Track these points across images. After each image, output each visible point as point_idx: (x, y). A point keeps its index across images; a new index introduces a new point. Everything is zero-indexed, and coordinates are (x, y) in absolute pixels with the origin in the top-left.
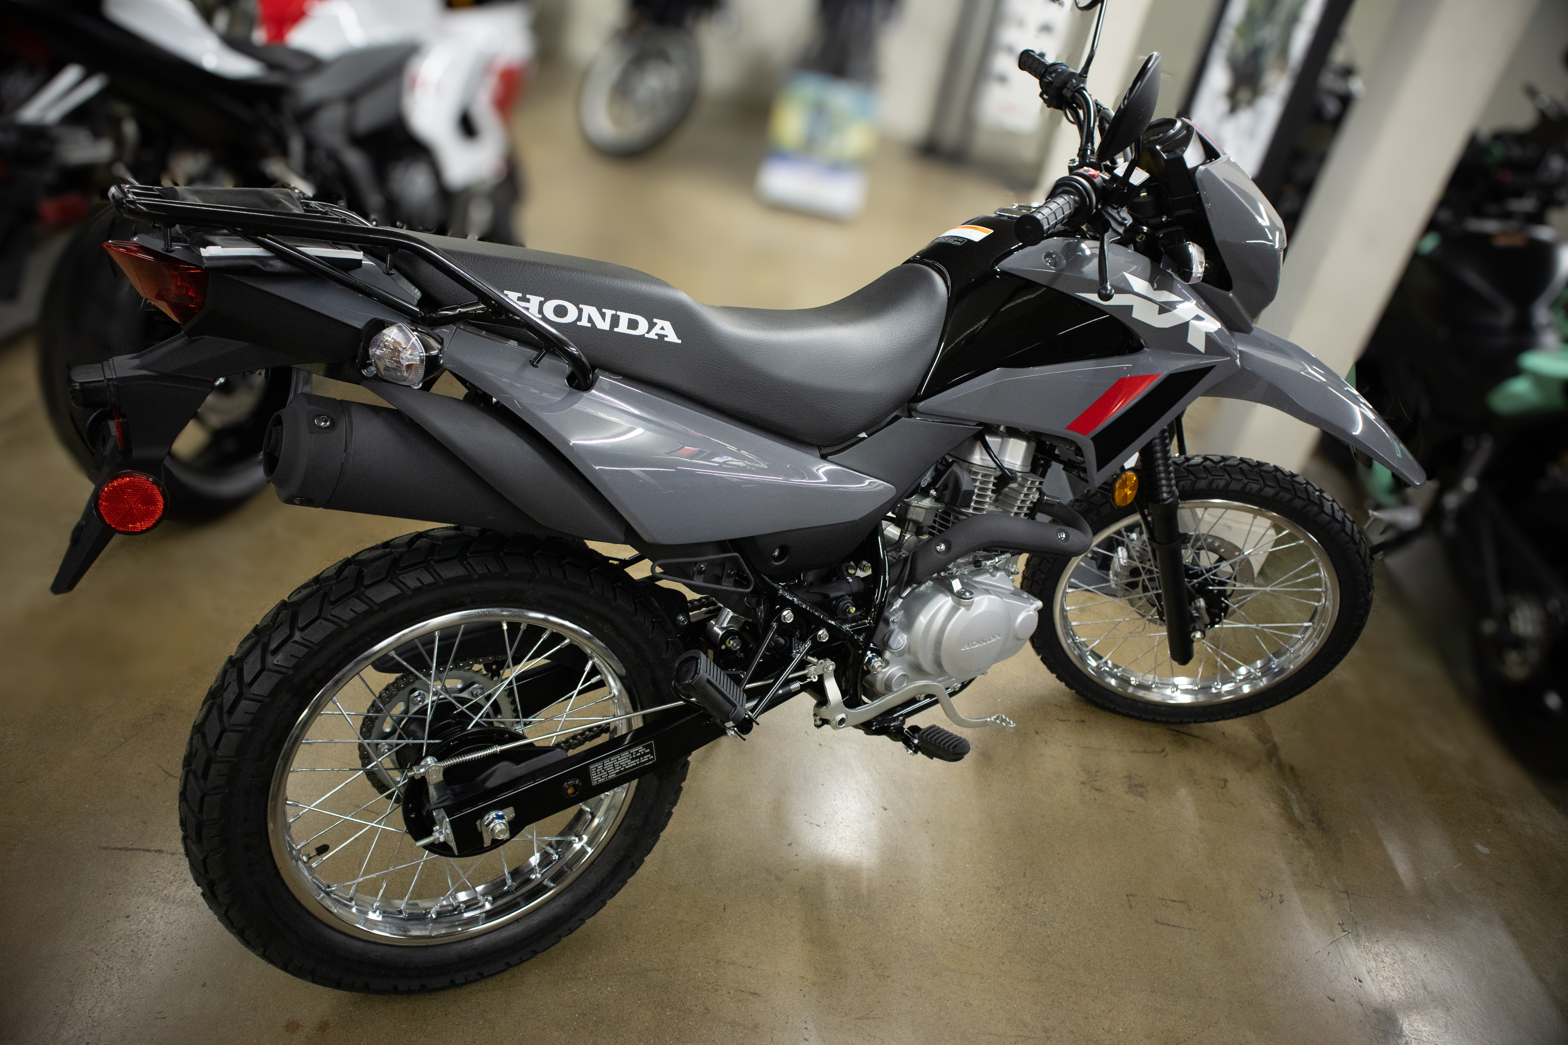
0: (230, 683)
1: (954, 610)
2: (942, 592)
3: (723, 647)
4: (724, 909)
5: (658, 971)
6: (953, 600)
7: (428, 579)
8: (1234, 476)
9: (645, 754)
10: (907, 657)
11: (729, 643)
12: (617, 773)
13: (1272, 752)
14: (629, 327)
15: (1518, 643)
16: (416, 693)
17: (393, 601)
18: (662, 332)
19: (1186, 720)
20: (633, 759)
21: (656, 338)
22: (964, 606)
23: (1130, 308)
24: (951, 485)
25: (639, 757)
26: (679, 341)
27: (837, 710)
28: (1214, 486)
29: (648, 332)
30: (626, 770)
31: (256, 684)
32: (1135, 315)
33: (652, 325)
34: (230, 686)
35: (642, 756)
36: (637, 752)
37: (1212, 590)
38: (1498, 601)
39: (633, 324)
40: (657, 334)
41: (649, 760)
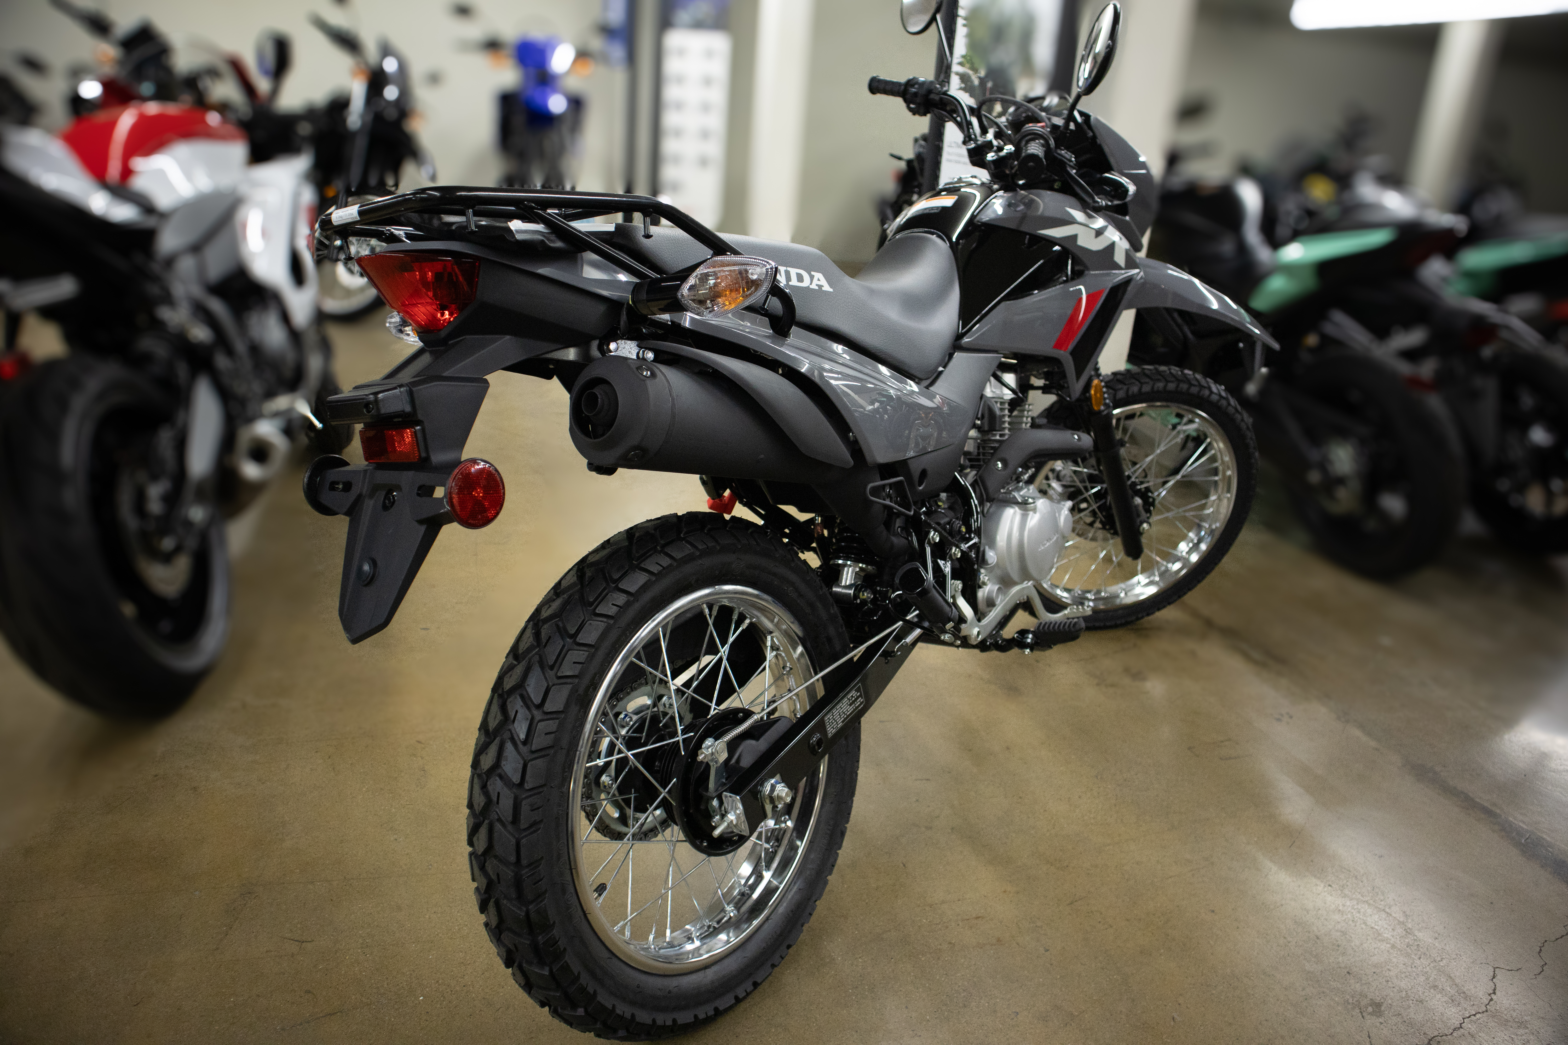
0: (517, 712)
1: (1024, 518)
2: (1008, 506)
3: (858, 601)
4: (904, 865)
5: (889, 931)
6: (1020, 509)
7: (666, 561)
8: (1142, 381)
9: (858, 698)
10: (998, 572)
11: (863, 595)
12: (843, 722)
13: (1209, 624)
14: (799, 281)
15: (1340, 481)
16: (622, 716)
17: (644, 588)
18: (819, 283)
19: (1140, 616)
20: (850, 705)
21: (817, 288)
22: (1031, 510)
23: (1074, 237)
24: (986, 416)
25: (854, 702)
26: (831, 290)
27: (972, 626)
28: (1130, 393)
29: (811, 284)
30: (848, 716)
31: (548, 701)
32: (1081, 242)
33: (812, 277)
34: (518, 714)
35: (856, 700)
36: (852, 696)
37: (1140, 489)
38: (1314, 455)
39: (800, 278)
40: (817, 285)
41: (861, 703)
